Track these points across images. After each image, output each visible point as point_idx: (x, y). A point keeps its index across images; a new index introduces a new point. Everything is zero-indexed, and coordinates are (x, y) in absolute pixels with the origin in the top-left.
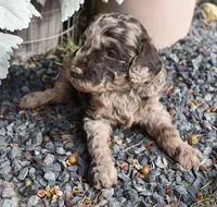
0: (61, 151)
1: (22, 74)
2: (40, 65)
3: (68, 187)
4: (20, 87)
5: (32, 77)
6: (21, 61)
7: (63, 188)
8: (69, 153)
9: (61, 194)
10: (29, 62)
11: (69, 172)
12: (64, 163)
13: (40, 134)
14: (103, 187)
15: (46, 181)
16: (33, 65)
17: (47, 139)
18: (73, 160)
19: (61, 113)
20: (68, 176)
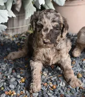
0: (19, 76)
1: (9, 43)
2: (18, 39)
3: (19, 91)
4: (7, 48)
5: (13, 44)
6: (9, 37)
7: (16, 92)
8: (22, 78)
9: (15, 94)
10: (13, 37)
11: (21, 85)
12: (19, 81)
13: (11, 69)
14: (33, 92)
15: (10, 88)
16: (15, 39)
17: (14, 71)
18: (24, 81)
19: (22, 61)
20: (20, 87)
